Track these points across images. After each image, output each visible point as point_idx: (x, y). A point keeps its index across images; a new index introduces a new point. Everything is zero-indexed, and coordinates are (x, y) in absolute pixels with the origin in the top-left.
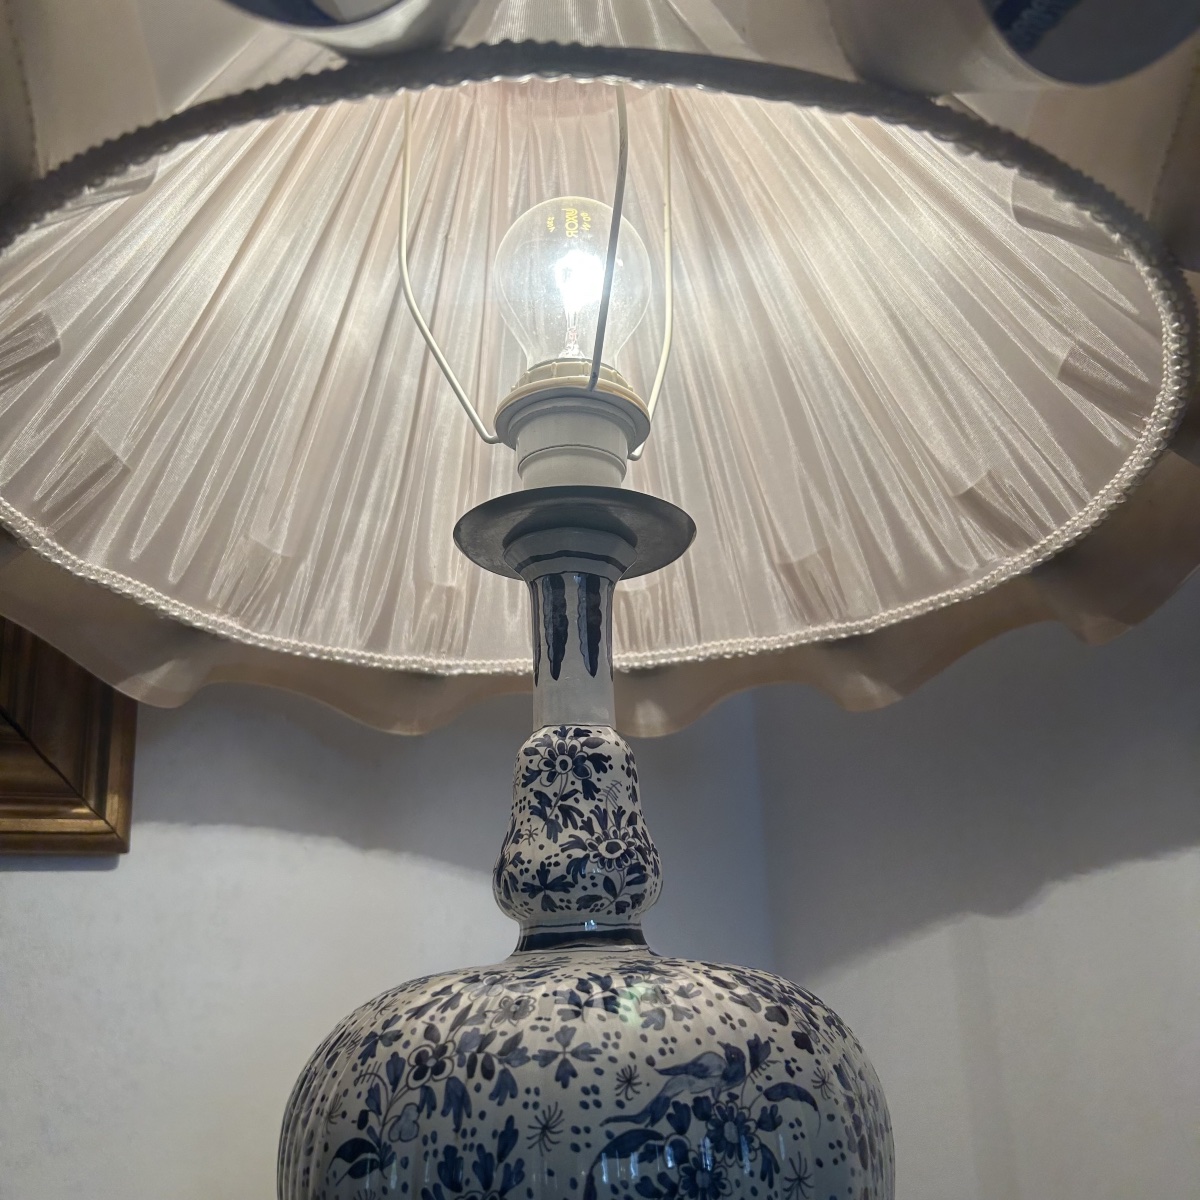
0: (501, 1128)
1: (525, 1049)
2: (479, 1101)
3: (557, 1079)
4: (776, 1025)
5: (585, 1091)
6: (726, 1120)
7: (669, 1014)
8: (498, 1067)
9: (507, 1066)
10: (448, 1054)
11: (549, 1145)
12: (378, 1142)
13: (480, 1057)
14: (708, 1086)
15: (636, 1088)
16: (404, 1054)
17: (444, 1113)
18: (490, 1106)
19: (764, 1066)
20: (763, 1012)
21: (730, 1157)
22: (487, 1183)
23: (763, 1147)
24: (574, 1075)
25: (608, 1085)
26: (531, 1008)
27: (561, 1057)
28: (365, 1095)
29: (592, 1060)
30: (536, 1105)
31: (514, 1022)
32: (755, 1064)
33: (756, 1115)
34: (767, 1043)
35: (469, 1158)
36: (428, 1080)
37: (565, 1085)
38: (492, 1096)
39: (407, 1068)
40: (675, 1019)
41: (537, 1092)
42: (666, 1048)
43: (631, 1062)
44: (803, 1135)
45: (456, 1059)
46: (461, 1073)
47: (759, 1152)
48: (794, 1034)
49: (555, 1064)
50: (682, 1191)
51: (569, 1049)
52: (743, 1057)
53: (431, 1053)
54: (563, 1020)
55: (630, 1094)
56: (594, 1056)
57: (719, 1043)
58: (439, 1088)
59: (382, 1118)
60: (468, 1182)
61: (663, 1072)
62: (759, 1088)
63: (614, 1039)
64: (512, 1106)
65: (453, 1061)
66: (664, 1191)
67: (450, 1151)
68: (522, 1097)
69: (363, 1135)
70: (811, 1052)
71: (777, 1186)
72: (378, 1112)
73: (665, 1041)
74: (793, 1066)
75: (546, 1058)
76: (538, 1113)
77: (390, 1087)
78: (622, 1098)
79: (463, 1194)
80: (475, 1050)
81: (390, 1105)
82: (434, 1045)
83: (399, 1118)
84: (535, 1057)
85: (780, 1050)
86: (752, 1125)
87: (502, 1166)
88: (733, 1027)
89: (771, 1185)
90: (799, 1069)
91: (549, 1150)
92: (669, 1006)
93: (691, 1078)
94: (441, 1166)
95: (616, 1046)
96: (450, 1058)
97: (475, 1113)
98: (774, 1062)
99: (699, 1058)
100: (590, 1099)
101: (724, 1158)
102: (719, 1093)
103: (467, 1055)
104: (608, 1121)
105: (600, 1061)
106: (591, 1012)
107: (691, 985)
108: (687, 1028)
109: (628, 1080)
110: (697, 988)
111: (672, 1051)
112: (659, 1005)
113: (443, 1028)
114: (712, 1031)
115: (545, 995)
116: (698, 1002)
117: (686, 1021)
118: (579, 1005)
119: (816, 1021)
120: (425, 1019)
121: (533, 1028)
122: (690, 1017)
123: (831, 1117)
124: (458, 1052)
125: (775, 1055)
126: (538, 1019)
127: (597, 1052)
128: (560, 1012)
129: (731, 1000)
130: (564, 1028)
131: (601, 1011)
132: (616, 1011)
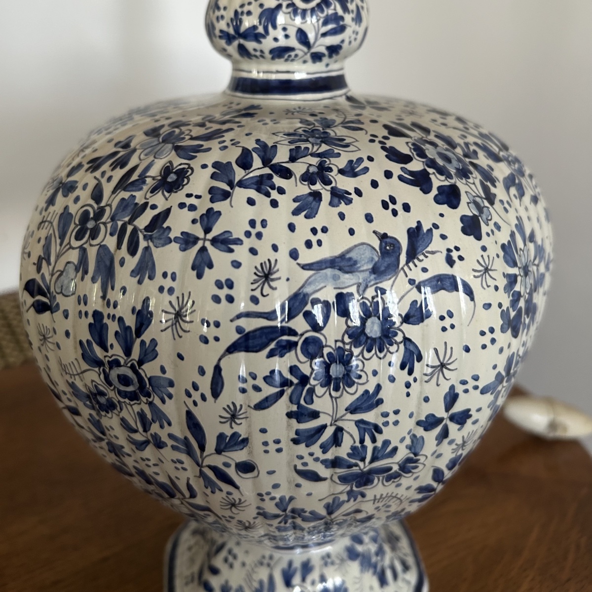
0: (138, 306)
1: (169, 228)
2: (123, 276)
3: (193, 268)
4: (444, 208)
5: (219, 285)
6: (368, 315)
7: (326, 196)
8: (143, 244)
9: (151, 244)
10: (103, 220)
11: (181, 333)
12: (48, 289)
13: (130, 228)
14: (354, 281)
15: (273, 284)
16: (74, 209)
17: (94, 280)
18: (131, 283)
19: (421, 257)
20: (434, 192)
21: (369, 351)
22: (128, 352)
23: (406, 340)
24: (211, 266)
25: (244, 279)
26: (186, 181)
27: (200, 244)
28: (43, 242)
29: (231, 251)
30: (171, 291)
31: (167, 194)
32: (412, 255)
33: (403, 309)
34: (430, 231)
35: (113, 327)
36: (86, 243)
37: (200, 276)
38: (133, 273)
39: (72, 226)
40: (331, 204)
41: (174, 278)
42: (314, 239)
43: (273, 256)
44: (453, 327)
45: (109, 226)
46: (111, 242)
47: (402, 346)
48: (463, 219)
49: (195, 250)
50: (312, 382)
51: (210, 236)
52: (400, 248)
53: (92, 215)
54: (212, 200)
55: (267, 290)
56: (232, 247)
58: (92, 253)
59: (51, 268)
60: (112, 346)
61: (305, 267)
62: (412, 282)
63: (259, 228)
64: (150, 287)
65: (106, 227)
66: (295, 381)
67: (97, 315)
68: (159, 280)
69: (38, 278)
70: (479, 238)
71: (417, 373)
72: (49, 263)
73: (314, 231)
74: (455, 255)
75: (187, 241)
76: (173, 299)
77: (58, 241)
78: (257, 293)
79: (109, 354)
80: (127, 219)
81: (58, 257)
82: (96, 206)
83: (62, 273)
84: (176, 240)
85: (443, 237)
86: (397, 320)
87: (138, 341)
88: (395, 213)
89: (410, 372)
90: (461, 258)
91: (180, 337)
92: (328, 188)
93: (337, 272)
94: (90, 325)
95: (259, 236)
96: (105, 224)
97: (118, 286)
98: (433, 253)
99: (349, 251)
100: (223, 293)
101: (362, 352)
102: (366, 287)
103: (120, 223)
104: (239, 317)
105: (241, 253)
106: (241, 195)
107: (360, 160)
108: (342, 216)
109: (266, 275)
110: (366, 163)
111: (319, 243)
112: (318, 187)
113: (108, 188)
114: (369, 218)
115: (204, 166)
116: (363, 182)
117: (343, 207)
118: (231, 184)
119: (493, 190)
120: (98, 174)
121: (182, 205)
122: (349, 202)
123: (488, 306)
124: (113, 219)
125: (436, 244)
126: (189, 196)
127: (238, 242)
128: (212, 190)
129: (401, 178)
130: (210, 210)
131: (252, 193)
132: (268, 195)
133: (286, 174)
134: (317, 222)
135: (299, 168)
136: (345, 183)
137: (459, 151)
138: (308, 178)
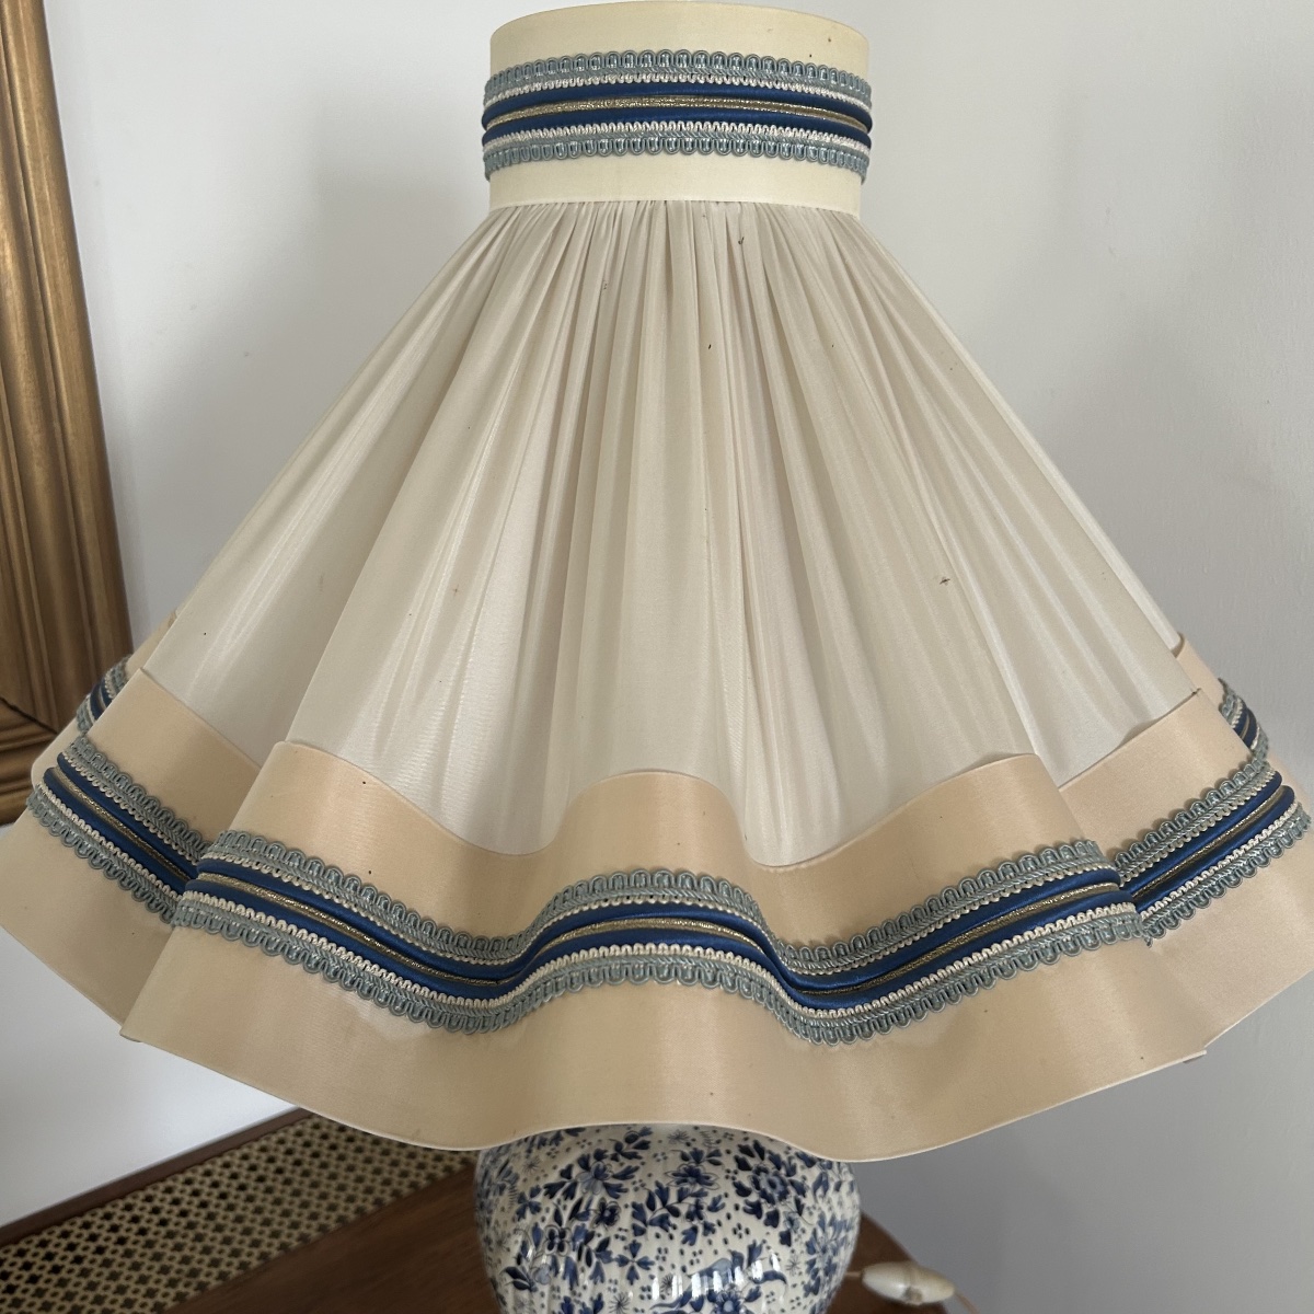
0: (595, 1297)
1: (610, 1251)
2: (585, 1278)
3: (627, 1278)
5: (643, 1289)
6: (725, 1300)
7: (701, 1229)
8: (595, 1260)
9: (600, 1261)
10: (566, 1239)
12: (528, 1277)
13: (585, 1249)
15: (672, 1287)
16: (542, 1226)
17: (564, 1278)
18: (589, 1283)
19: (756, 1263)
20: (764, 1217)
24: (637, 1278)
25: (656, 1285)
27: (630, 1264)
29: (648, 1269)
30: (615, 1290)
31: (606, 1226)
32: (750, 1261)
33: (745, 1295)
34: (761, 1245)
35: (577, 1307)
36: (556, 1253)
38: (591, 1278)
39: (543, 1240)
40: (704, 1234)
41: (616, 1283)
42: (694, 1259)
43: (672, 1271)
44: (774, 1300)
45: (571, 1243)
46: (574, 1256)
48: (781, 1233)
49: (627, 1267)
51: (637, 1259)
52: (743, 1258)
53: (557, 1234)
54: (635, 1235)
55: (669, 1291)
56: (649, 1266)
57: (730, 1251)
58: (561, 1260)
59: (529, 1263)
61: (690, 1276)
63: (663, 1254)
64: (603, 1288)
65: (569, 1244)
67: (567, 1299)
68: (607, 1284)
69: (519, 1268)
70: (789, 1245)
72: (527, 1259)
75: (622, 1261)
76: (616, 1295)
77: (533, 1246)
78: (664, 1293)
80: (582, 1240)
81: (534, 1257)
82: (558, 1227)
83: (539, 1269)
84: (616, 1260)
85: (768, 1248)
86: (742, 1301)
88: (741, 1236)
92: (702, 1222)
94: (561, 1304)
95: (664, 1259)
97: (581, 1285)
98: (762, 1259)
99: (714, 1264)
100: (645, 1294)
103: (578, 1243)
104: (654, 1306)
105: (654, 1270)
106: (652, 1231)
107: (720, 1197)
108: (710, 1242)
109: (667, 1284)
110: (724, 1200)
111: (698, 1261)
112: (696, 1222)
113: (565, 1215)
114: (726, 1242)
115: (626, 1206)
116: (721, 1215)
117: (711, 1237)
118: (644, 1222)
119: (803, 1201)
120: (555, 1200)
121: (617, 1237)
122: (714, 1232)
123: (794, 1286)
124: (574, 1239)
125: (765, 1253)
126: (620, 1229)
127: (652, 1263)
128: (634, 1227)
129: (745, 1210)
130: (634, 1242)
131: (657, 1229)
132: (667, 1231)
133: (676, 1213)
134: (697, 1248)
135: (683, 1209)
136: (711, 1218)
137: (783, 1171)
138: (690, 1216)
